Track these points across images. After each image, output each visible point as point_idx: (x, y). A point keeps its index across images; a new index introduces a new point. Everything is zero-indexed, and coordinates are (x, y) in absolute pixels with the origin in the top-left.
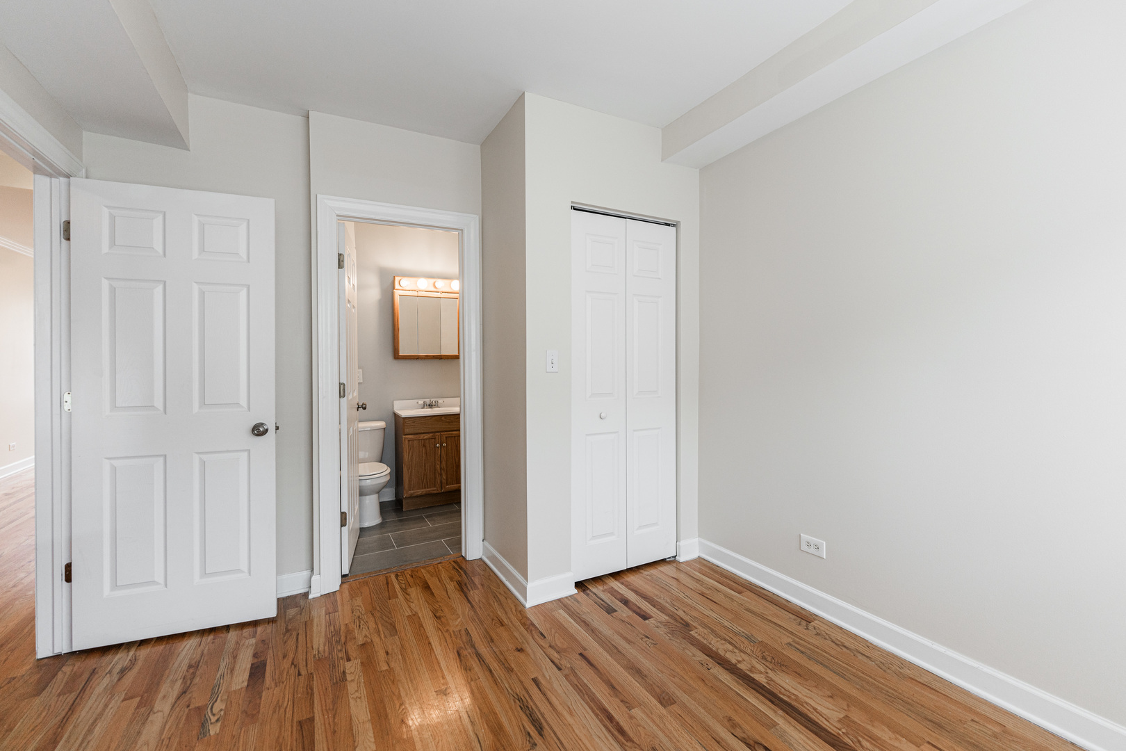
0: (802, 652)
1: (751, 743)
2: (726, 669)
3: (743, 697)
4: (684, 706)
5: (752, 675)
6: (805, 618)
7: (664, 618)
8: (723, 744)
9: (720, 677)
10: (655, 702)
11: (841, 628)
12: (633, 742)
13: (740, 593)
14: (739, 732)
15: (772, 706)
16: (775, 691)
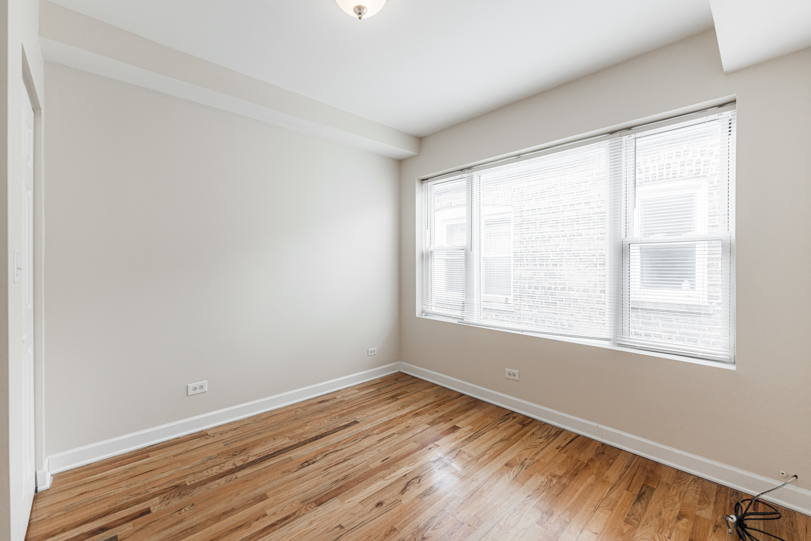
0: (236, 441)
1: (301, 466)
2: (240, 470)
3: (267, 466)
4: (270, 490)
5: (249, 461)
6: (202, 435)
7: (157, 500)
8: (301, 476)
9: (246, 474)
10: (262, 503)
11: (220, 426)
12: (296, 512)
13: (148, 457)
14: (295, 469)
15: (276, 457)
16: (266, 454)
